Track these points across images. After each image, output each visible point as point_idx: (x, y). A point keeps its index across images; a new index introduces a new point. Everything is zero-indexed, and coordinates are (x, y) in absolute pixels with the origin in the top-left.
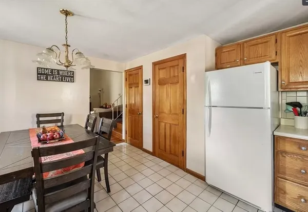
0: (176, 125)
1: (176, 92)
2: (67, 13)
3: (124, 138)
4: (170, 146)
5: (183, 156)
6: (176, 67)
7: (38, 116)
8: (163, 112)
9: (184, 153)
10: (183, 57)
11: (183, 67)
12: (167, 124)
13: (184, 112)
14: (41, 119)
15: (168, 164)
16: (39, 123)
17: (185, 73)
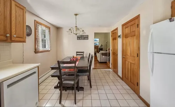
0: (134, 64)
1: (134, 42)
2: (76, 15)
3: (111, 67)
4: (131, 77)
5: (138, 85)
6: (134, 25)
7: (77, 52)
8: (127, 55)
9: (138, 84)
10: (138, 17)
11: (138, 25)
12: (129, 62)
13: (138, 55)
14: (77, 53)
15: (129, 88)
16: (77, 55)
17: (139, 28)
